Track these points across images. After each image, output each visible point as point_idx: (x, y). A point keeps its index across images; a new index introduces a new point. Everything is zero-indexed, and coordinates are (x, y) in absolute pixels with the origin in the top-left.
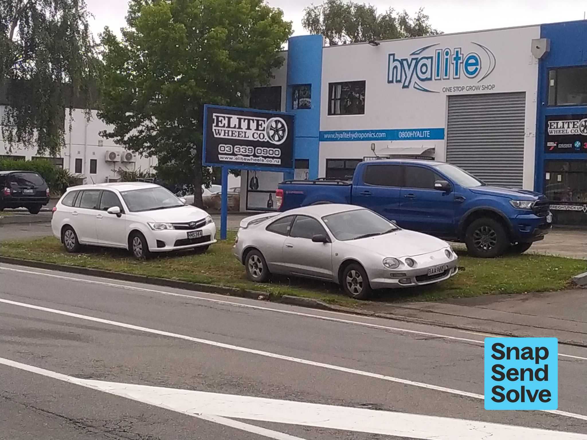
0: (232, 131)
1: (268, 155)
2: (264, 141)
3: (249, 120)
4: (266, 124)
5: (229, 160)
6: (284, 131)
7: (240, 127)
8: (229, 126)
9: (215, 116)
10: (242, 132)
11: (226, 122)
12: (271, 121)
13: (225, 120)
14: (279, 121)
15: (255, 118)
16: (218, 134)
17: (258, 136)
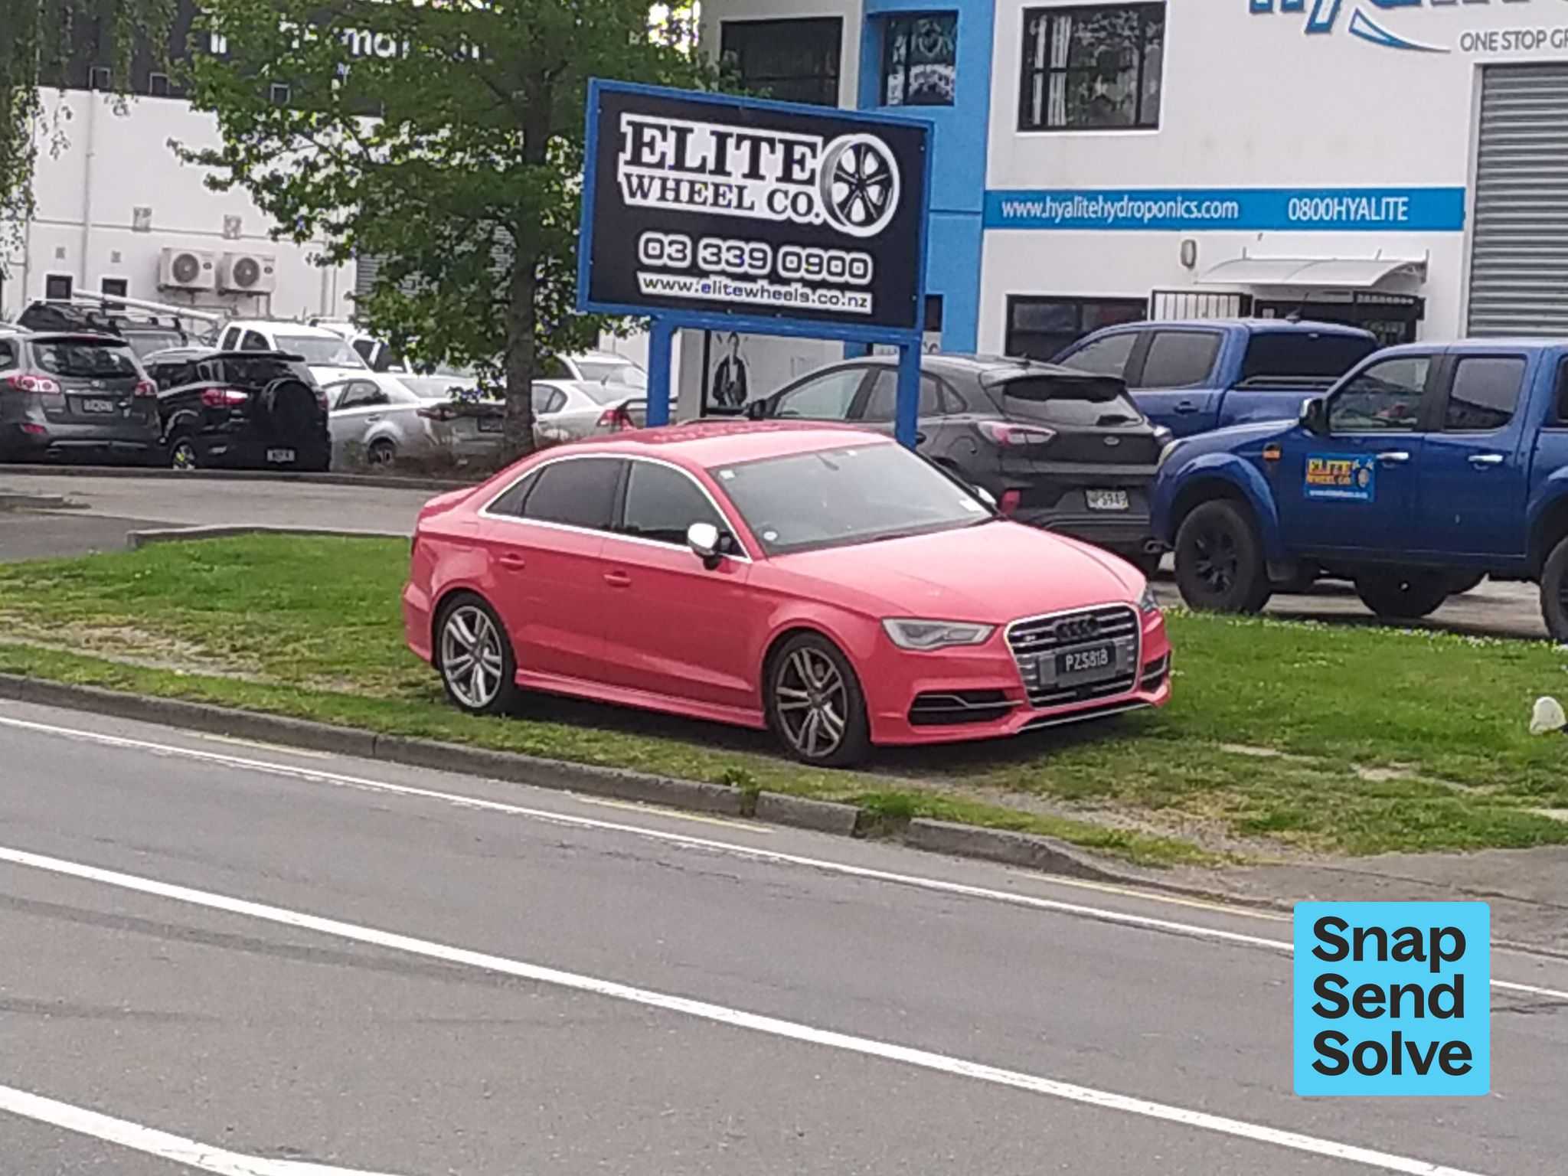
0: (692, 183)
1: (824, 275)
2: (810, 224)
3: (756, 142)
4: (821, 157)
5: (676, 292)
6: (886, 185)
7: (720, 169)
8: (680, 165)
9: (629, 123)
10: (730, 187)
11: (668, 147)
12: (840, 147)
13: (664, 138)
14: (870, 149)
15: (777, 135)
16: (639, 193)
17: (788, 202)
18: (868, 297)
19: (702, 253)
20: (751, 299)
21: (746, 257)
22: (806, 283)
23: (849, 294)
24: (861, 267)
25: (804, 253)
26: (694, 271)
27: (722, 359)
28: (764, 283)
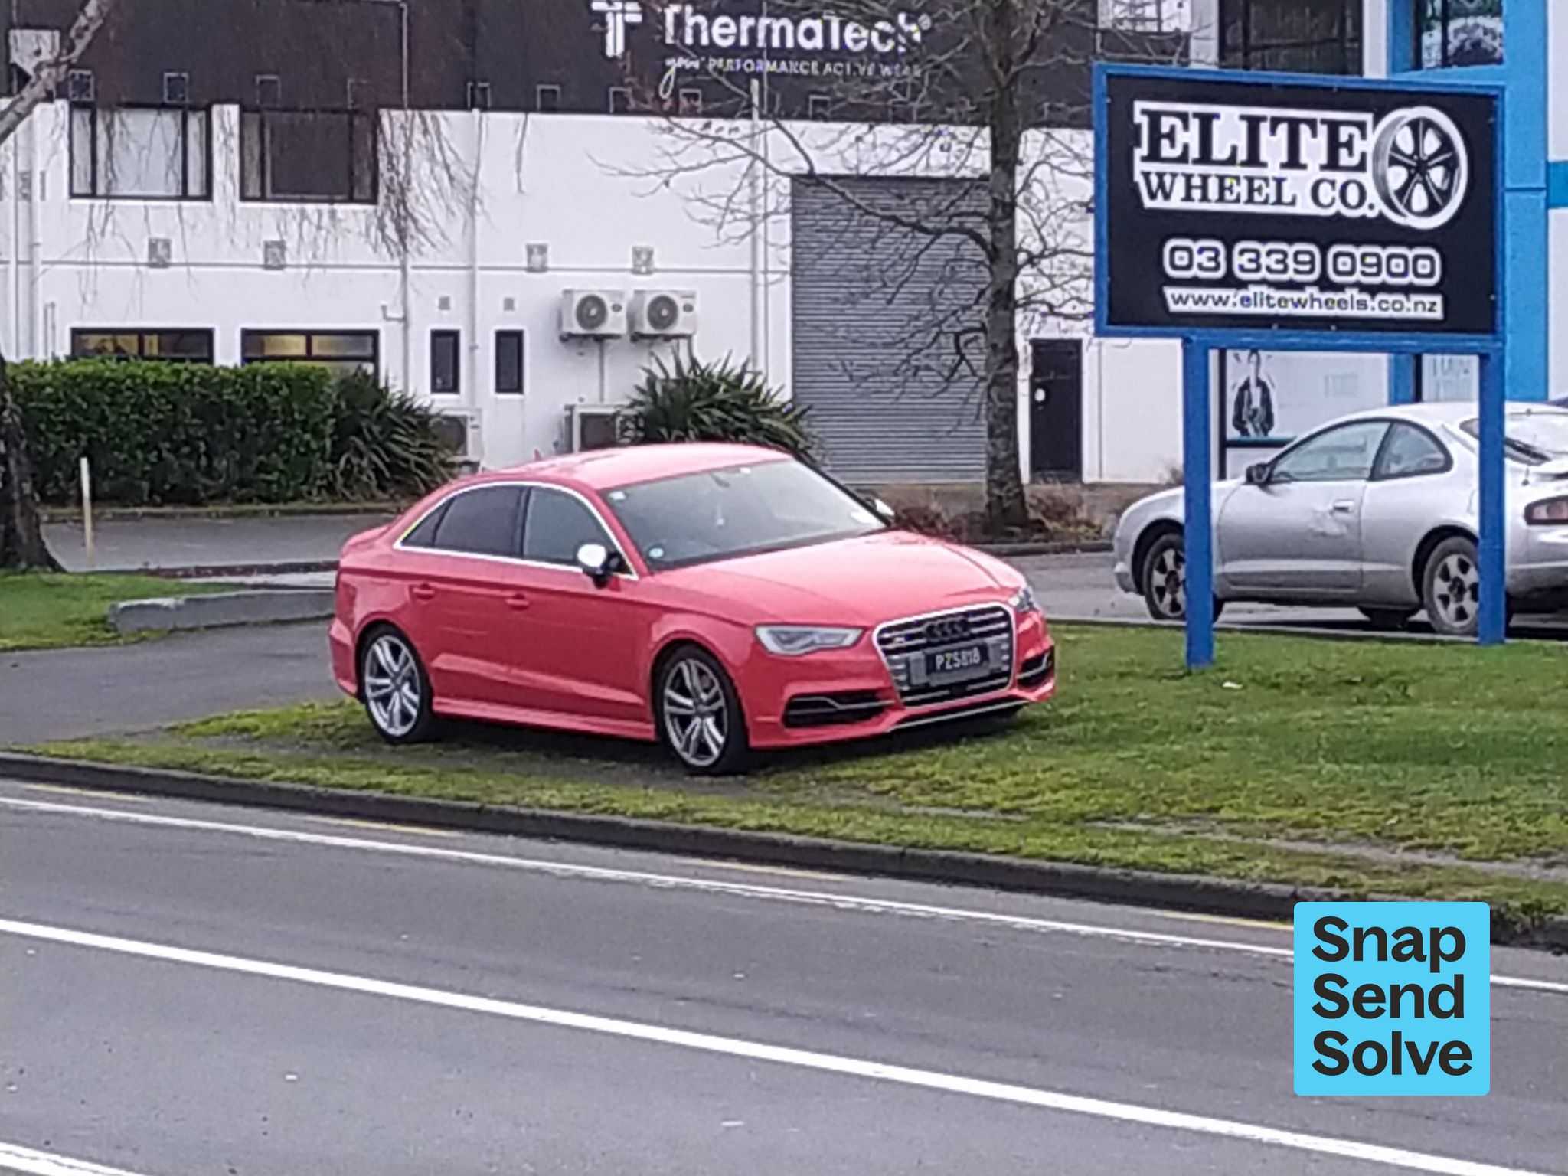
0: (1222, 179)
1: (1385, 276)
2: (1363, 218)
3: (1294, 125)
4: (1373, 137)
5: (1210, 308)
6: (1451, 166)
7: (1253, 159)
9: (1144, 112)
11: (1191, 137)
12: (1393, 125)
13: (1186, 127)
14: (1429, 124)
15: (1318, 115)
16: (1160, 195)
17: (1336, 194)
18: (1438, 299)
19: (1238, 260)
20: (1299, 311)
21: (1290, 261)
22: (1363, 288)
23: (1415, 298)
24: (1429, 264)
25: (1358, 252)
26: (1230, 281)
27: (1241, 382)
28: (1314, 291)
